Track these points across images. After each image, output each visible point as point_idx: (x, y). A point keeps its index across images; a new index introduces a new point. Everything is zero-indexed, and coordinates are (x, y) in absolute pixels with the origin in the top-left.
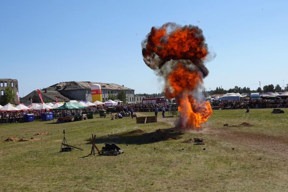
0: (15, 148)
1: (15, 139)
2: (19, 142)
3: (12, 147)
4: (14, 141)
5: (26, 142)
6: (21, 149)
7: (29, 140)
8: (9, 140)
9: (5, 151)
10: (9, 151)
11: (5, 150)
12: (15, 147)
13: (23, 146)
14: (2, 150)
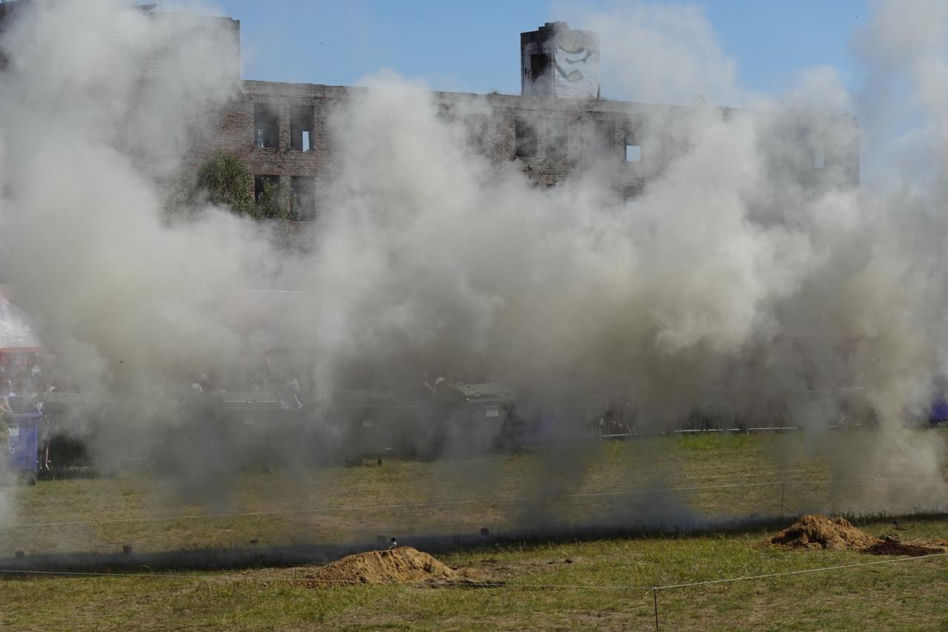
0: (852, 597)
1: (844, 537)
2: (869, 556)
3: (826, 583)
4: (840, 544)
5: (920, 559)
6: (892, 603)
7: (941, 551)
8: (805, 540)
9: (778, 610)
10: (808, 612)
11: (781, 601)
12: (851, 590)
13: (902, 587)
14: (760, 600)
